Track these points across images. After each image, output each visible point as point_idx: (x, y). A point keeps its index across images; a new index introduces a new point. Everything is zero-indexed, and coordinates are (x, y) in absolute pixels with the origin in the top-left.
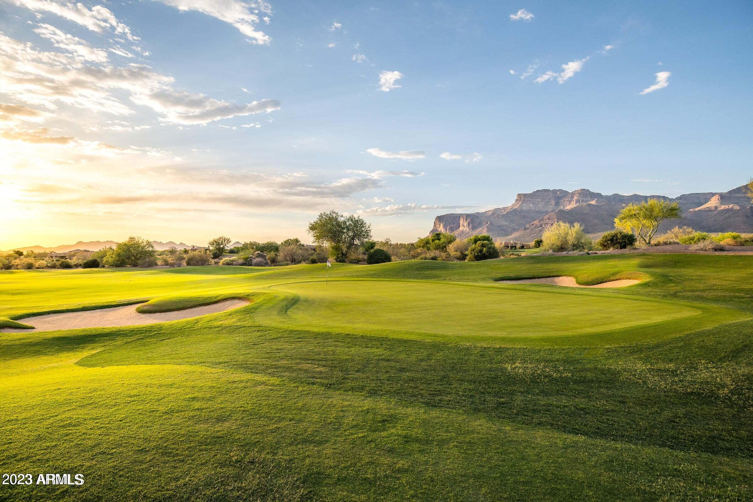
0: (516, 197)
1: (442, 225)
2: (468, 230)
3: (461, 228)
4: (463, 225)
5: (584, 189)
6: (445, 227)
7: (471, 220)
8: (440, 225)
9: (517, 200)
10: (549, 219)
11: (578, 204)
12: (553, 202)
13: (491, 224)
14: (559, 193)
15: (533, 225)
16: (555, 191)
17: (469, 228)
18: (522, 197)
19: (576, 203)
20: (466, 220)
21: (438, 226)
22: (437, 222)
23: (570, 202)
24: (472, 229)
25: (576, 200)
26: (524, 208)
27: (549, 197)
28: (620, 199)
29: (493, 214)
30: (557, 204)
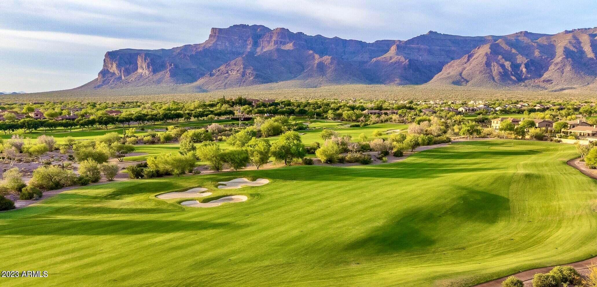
0: (209, 32)
1: (114, 65)
2: (147, 73)
3: (140, 71)
4: (142, 67)
5: (283, 28)
6: (119, 66)
7: (151, 60)
8: (112, 64)
9: (211, 36)
10: (235, 64)
11: (276, 46)
12: (250, 41)
13: (176, 66)
14: (259, 30)
15: (219, 71)
16: (255, 27)
17: (149, 71)
18: (217, 33)
19: (275, 44)
20: (145, 59)
21: (110, 66)
22: (108, 60)
23: (269, 42)
24: (152, 73)
25: (274, 41)
26: (219, 47)
27: (247, 35)
28: (322, 42)
29: (179, 54)
30: (256, 44)
